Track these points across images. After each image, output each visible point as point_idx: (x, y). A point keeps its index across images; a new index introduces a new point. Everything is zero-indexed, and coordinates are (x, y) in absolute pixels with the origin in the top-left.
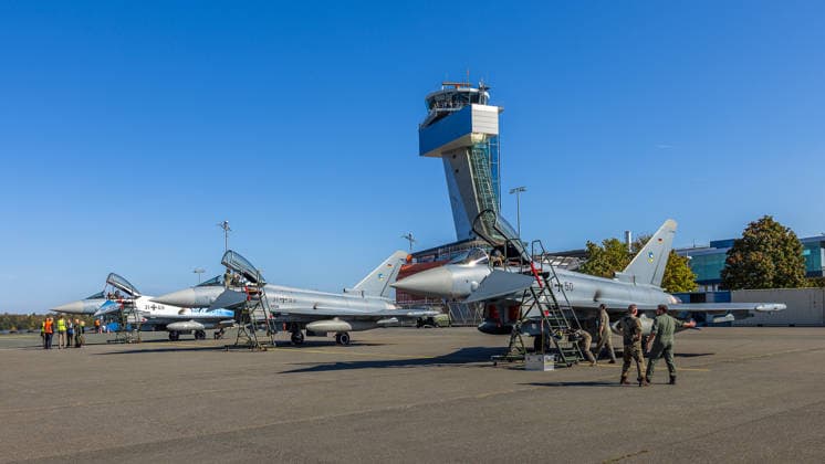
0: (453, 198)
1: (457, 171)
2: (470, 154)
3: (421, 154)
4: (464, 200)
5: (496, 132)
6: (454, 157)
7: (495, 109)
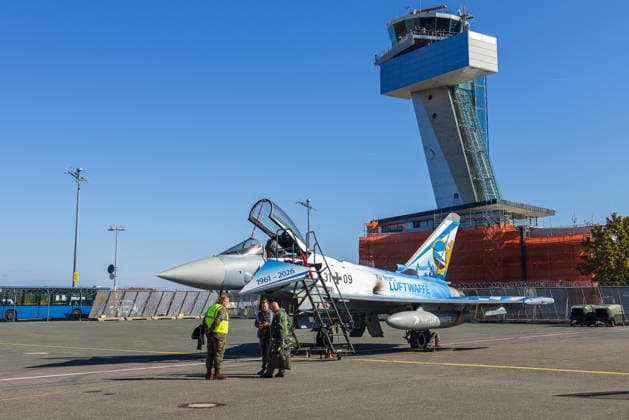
0: (429, 151)
1: (435, 116)
2: (453, 95)
3: (382, 93)
4: (446, 154)
5: (495, 69)
6: (430, 98)
7: (493, 40)
